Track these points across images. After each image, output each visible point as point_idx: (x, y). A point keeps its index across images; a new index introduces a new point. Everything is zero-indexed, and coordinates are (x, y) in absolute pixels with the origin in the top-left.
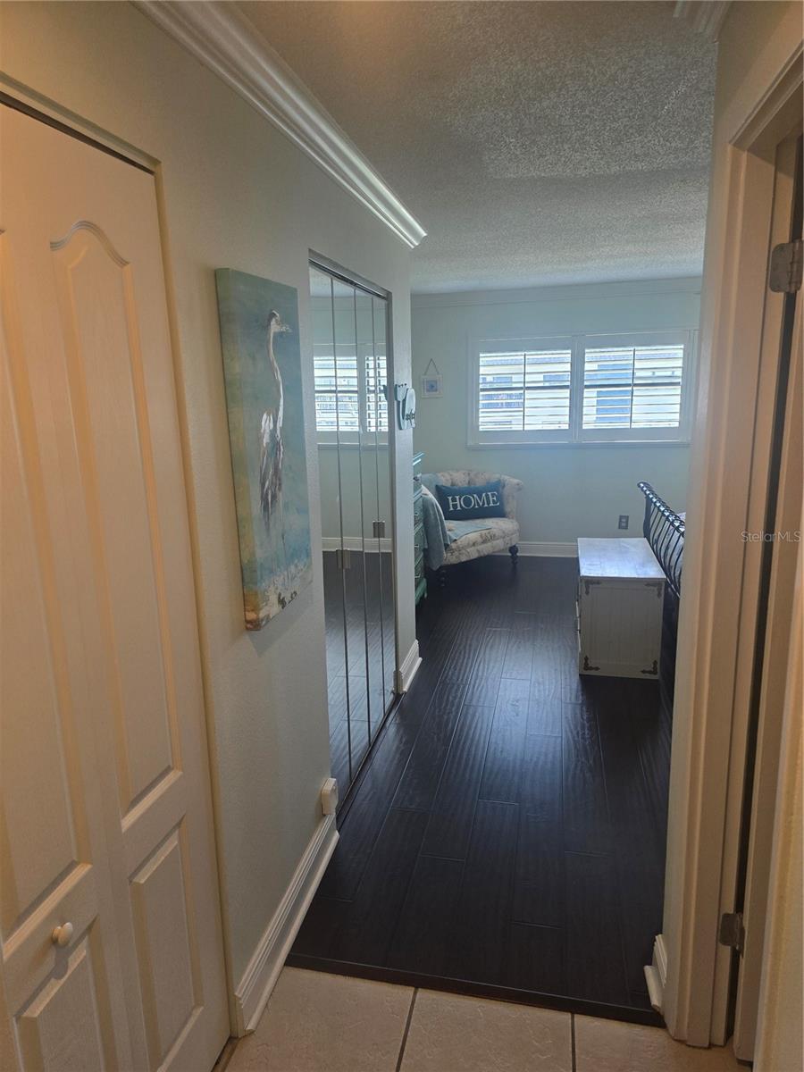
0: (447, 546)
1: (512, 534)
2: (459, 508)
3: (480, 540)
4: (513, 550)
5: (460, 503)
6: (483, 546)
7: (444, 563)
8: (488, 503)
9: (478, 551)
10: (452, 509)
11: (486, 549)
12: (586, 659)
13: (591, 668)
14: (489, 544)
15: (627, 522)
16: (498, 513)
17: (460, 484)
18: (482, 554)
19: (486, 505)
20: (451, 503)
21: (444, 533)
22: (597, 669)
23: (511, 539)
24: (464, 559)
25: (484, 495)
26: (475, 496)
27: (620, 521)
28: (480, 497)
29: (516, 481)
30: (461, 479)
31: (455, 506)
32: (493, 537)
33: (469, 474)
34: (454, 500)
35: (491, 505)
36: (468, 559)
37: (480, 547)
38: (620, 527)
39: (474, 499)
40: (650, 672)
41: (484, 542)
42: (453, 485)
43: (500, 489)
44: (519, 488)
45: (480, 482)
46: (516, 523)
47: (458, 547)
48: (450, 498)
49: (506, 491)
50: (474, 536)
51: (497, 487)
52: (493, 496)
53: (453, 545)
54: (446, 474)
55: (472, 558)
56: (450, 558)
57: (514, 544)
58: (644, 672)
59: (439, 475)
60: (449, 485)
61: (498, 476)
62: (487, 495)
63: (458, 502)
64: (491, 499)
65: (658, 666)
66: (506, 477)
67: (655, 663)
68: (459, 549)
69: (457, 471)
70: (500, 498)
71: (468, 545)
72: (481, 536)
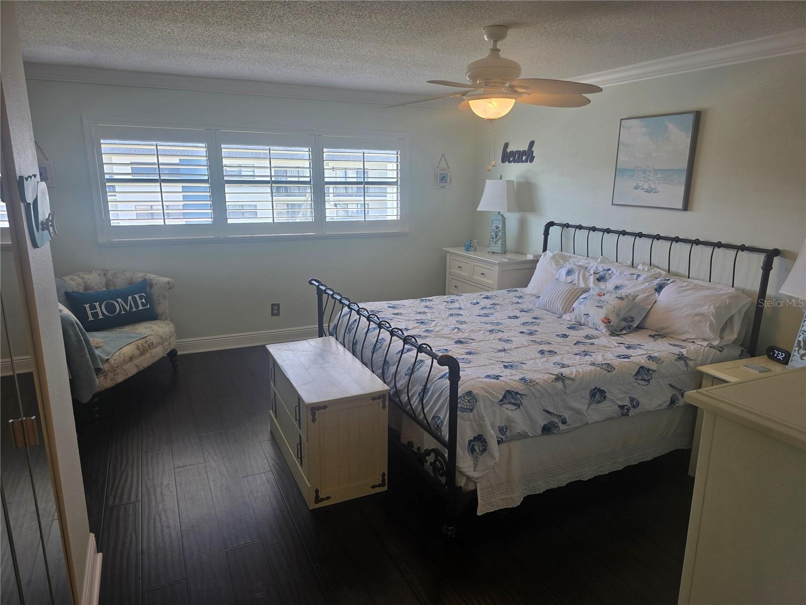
0: (98, 371)
1: (170, 338)
2: (101, 317)
3: (137, 352)
4: (172, 354)
5: (101, 310)
6: (141, 359)
7: (97, 390)
8: (137, 306)
9: (137, 366)
10: (91, 318)
11: (145, 361)
12: (317, 491)
13: (322, 500)
14: (148, 355)
15: (278, 309)
16: (149, 315)
17: (96, 287)
18: (141, 368)
19: (134, 310)
20: (89, 312)
21: (92, 354)
22: (328, 498)
23: (170, 344)
24: (120, 379)
25: (130, 298)
26: (119, 300)
27: (272, 310)
28: (126, 301)
29: (165, 279)
30: (95, 280)
31: (95, 315)
32: (151, 346)
33: (105, 274)
34: (93, 307)
35: (141, 308)
36: (126, 377)
37: (137, 361)
38: (273, 314)
39: (118, 305)
40: (379, 486)
41: (142, 353)
42: (87, 288)
43: (148, 289)
44: (170, 286)
45: (121, 283)
46: (172, 325)
47: (112, 367)
48: (87, 306)
49: (155, 291)
50: (128, 350)
51: (144, 287)
52: (141, 298)
53: (106, 367)
54: (76, 278)
55: (130, 375)
56: (102, 383)
57: (172, 347)
58: (374, 487)
59: (67, 279)
60: (81, 290)
61: (142, 275)
62: (134, 299)
63: (98, 310)
64: (139, 302)
65: (386, 477)
66: (152, 276)
67: (383, 475)
68: (113, 369)
69: (90, 272)
70: (149, 299)
71: (125, 362)
72: (138, 348)
